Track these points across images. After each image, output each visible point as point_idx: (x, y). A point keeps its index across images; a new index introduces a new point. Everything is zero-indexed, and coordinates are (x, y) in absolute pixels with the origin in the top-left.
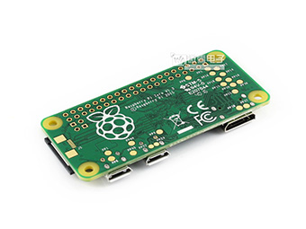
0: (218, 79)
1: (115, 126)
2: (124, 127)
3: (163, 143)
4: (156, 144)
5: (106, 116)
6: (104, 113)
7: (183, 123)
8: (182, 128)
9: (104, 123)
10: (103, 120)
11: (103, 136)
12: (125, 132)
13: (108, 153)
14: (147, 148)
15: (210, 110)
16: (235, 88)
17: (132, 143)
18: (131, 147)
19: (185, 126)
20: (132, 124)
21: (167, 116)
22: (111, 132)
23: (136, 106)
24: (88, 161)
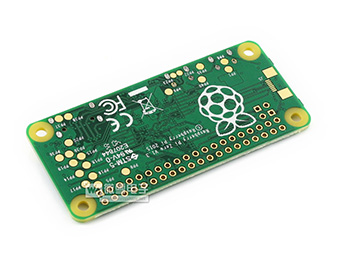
0: (87, 165)
1: (222, 104)
2: (210, 103)
3: (167, 77)
4: (173, 75)
5: (232, 120)
6: (235, 124)
7: (140, 102)
8: (142, 94)
9: (234, 111)
10: (235, 115)
11: (235, 93)
12: (209, 95)
13: (229, 69)
14: (184, 72)
15: (104, 117)
16: (68, 148)
17: (202, 79)
18: (203, 75)
19: (138, 97)
20: (201, 106)
21: (158, 114)
22: (226, 97)
23: (196, 132)
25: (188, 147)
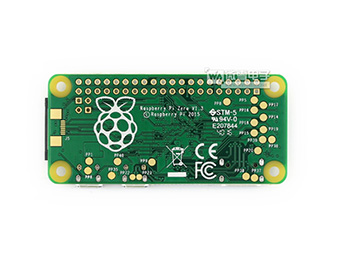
0: (254, 123)
1: (115, 128)
2: (124, 134)
3: (145, 180)
4: (139, 177)
5: (115, 109)
6: (116, 103)
7: (181, 164)
8: (175, 170)
9: (108, 117)
10: (110, 112)
11: (98, 135)
12: (120, 143)
13: (89, 161)
14: (128, 177)
15: (217, 162)
16: (262, 146)
17: (117, 162)
18: (114, 166)
19: (179, 169)
20: (133, 135)
21: (173, 144)
22: (107, 134)
23: (150, 112)
24: (66, 160)
25: (166, 100)
